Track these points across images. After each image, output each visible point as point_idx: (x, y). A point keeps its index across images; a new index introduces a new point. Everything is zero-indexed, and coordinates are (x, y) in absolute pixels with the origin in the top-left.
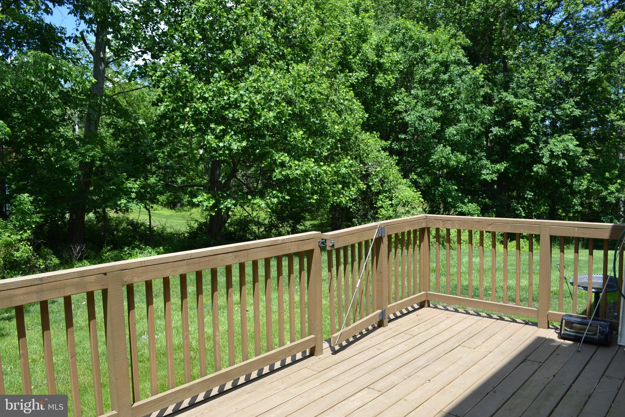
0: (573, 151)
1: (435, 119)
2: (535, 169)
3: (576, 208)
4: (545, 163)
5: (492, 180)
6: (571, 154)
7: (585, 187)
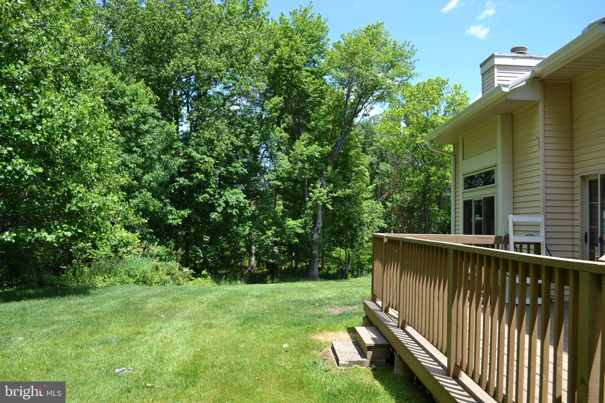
0: (243, 203)
1: (138, 166)
2: (213, 217)
3: (242, 249)
4: (219, 211)
5: (178, 224)
6: (242, 205)
7: (248, 232)
